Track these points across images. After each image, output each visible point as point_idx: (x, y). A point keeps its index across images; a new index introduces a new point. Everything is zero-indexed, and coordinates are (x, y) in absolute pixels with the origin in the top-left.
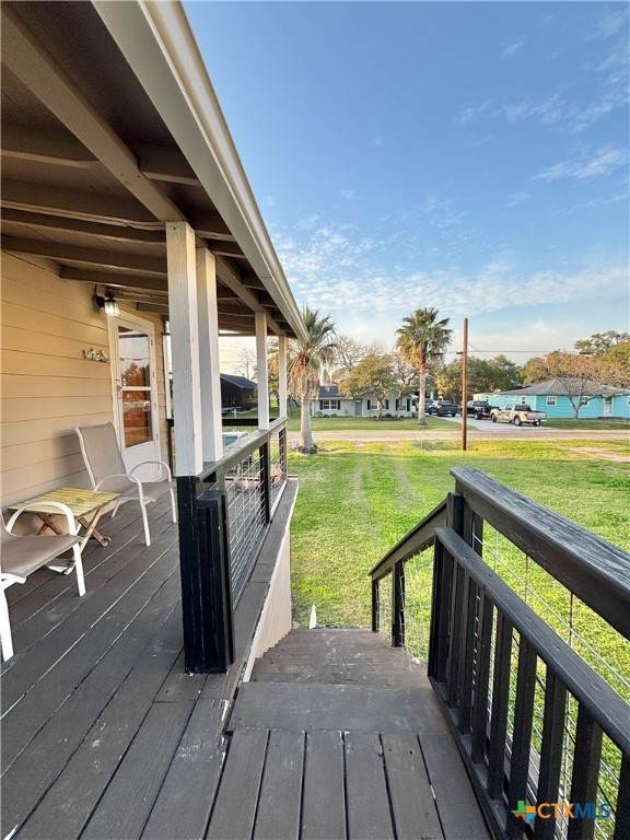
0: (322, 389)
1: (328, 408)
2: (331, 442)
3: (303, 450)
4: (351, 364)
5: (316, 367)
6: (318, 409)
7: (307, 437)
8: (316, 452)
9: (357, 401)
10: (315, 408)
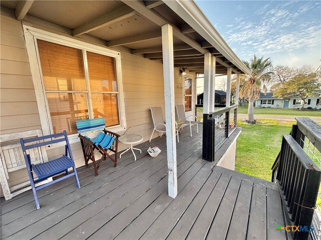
0: (262, 95)
1: (266, 103)
2: (265, 120)
3: (249, 122)
4: (284, 80)
5: (259, 84)
6: (260, 104)
7: (251, 116)
8: (255, 123)
9: (286, 100)
10: (258, 103)
